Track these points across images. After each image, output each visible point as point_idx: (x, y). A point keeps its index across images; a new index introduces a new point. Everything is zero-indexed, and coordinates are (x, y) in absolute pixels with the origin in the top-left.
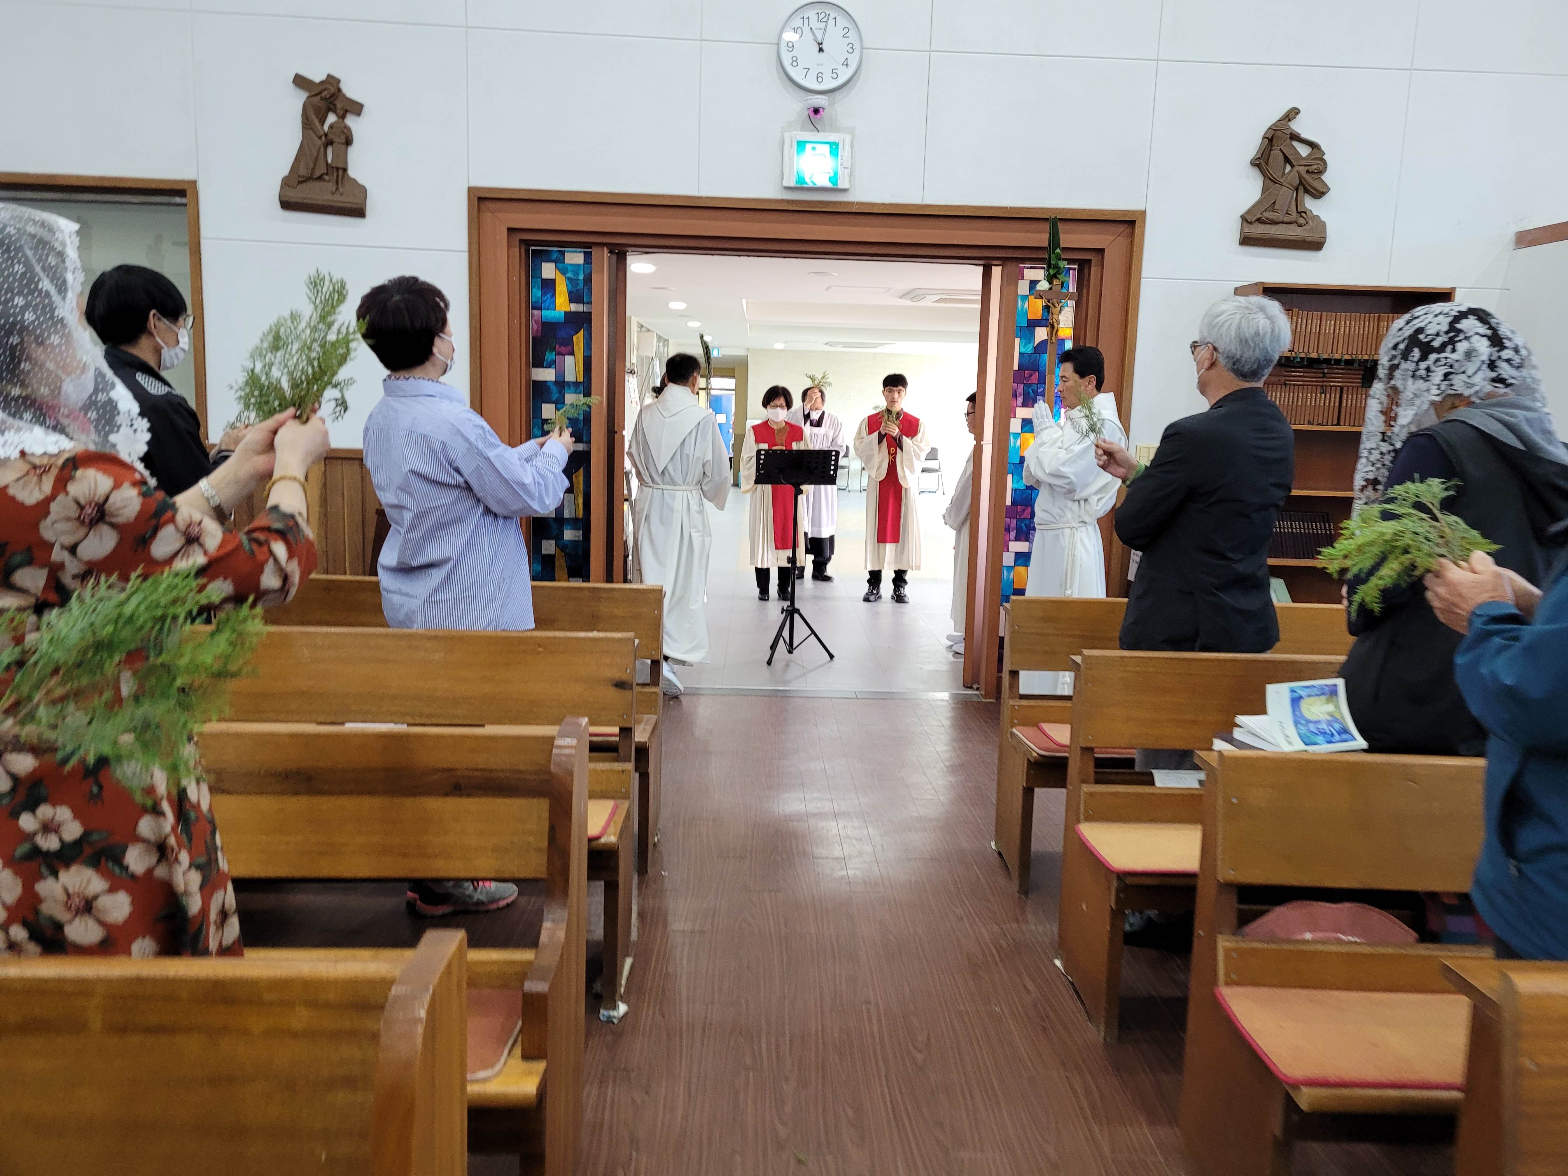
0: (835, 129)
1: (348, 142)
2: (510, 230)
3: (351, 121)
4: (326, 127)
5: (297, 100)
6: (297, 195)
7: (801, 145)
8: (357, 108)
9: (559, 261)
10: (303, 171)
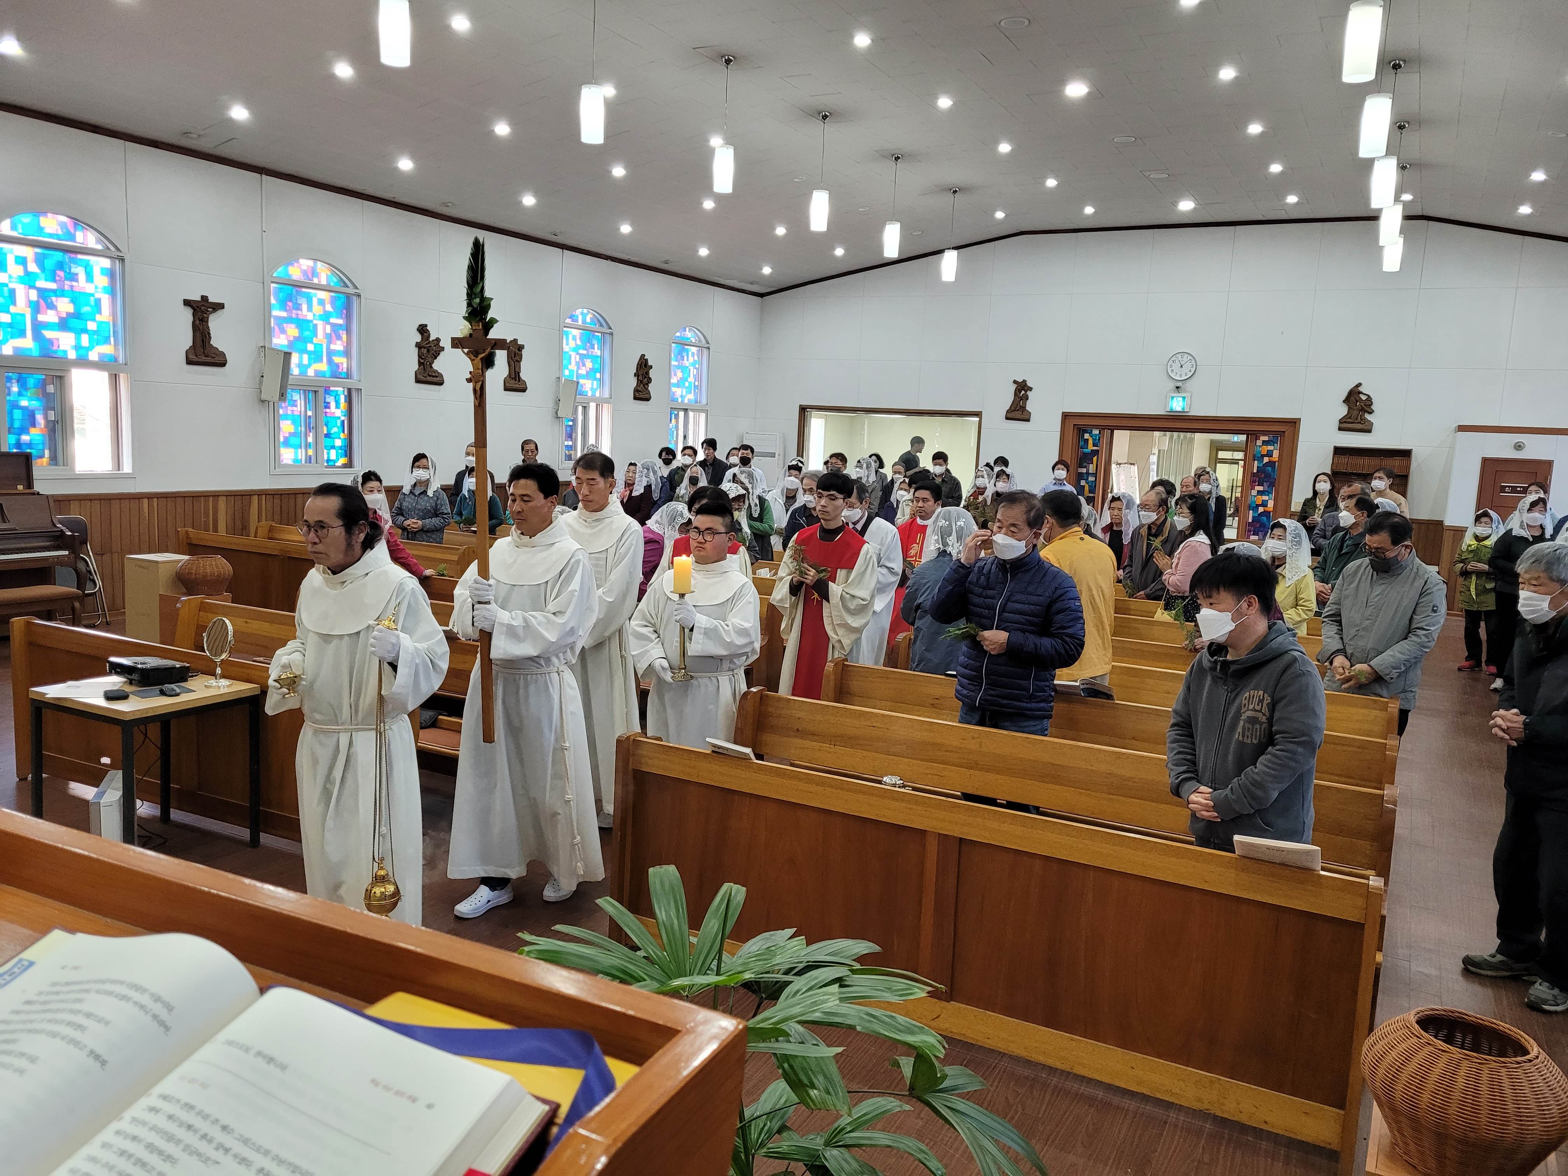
0: (1185, 392)
1: (1027, 399)
2: (1075, 425)
3: (1028, 393)
4: (1021, 395)
5: (1015, 386)
6: (1009, 415)
7: (1172, 398)
8: (1031, 389)
9: (1090, 433)
10: (1013, 408)
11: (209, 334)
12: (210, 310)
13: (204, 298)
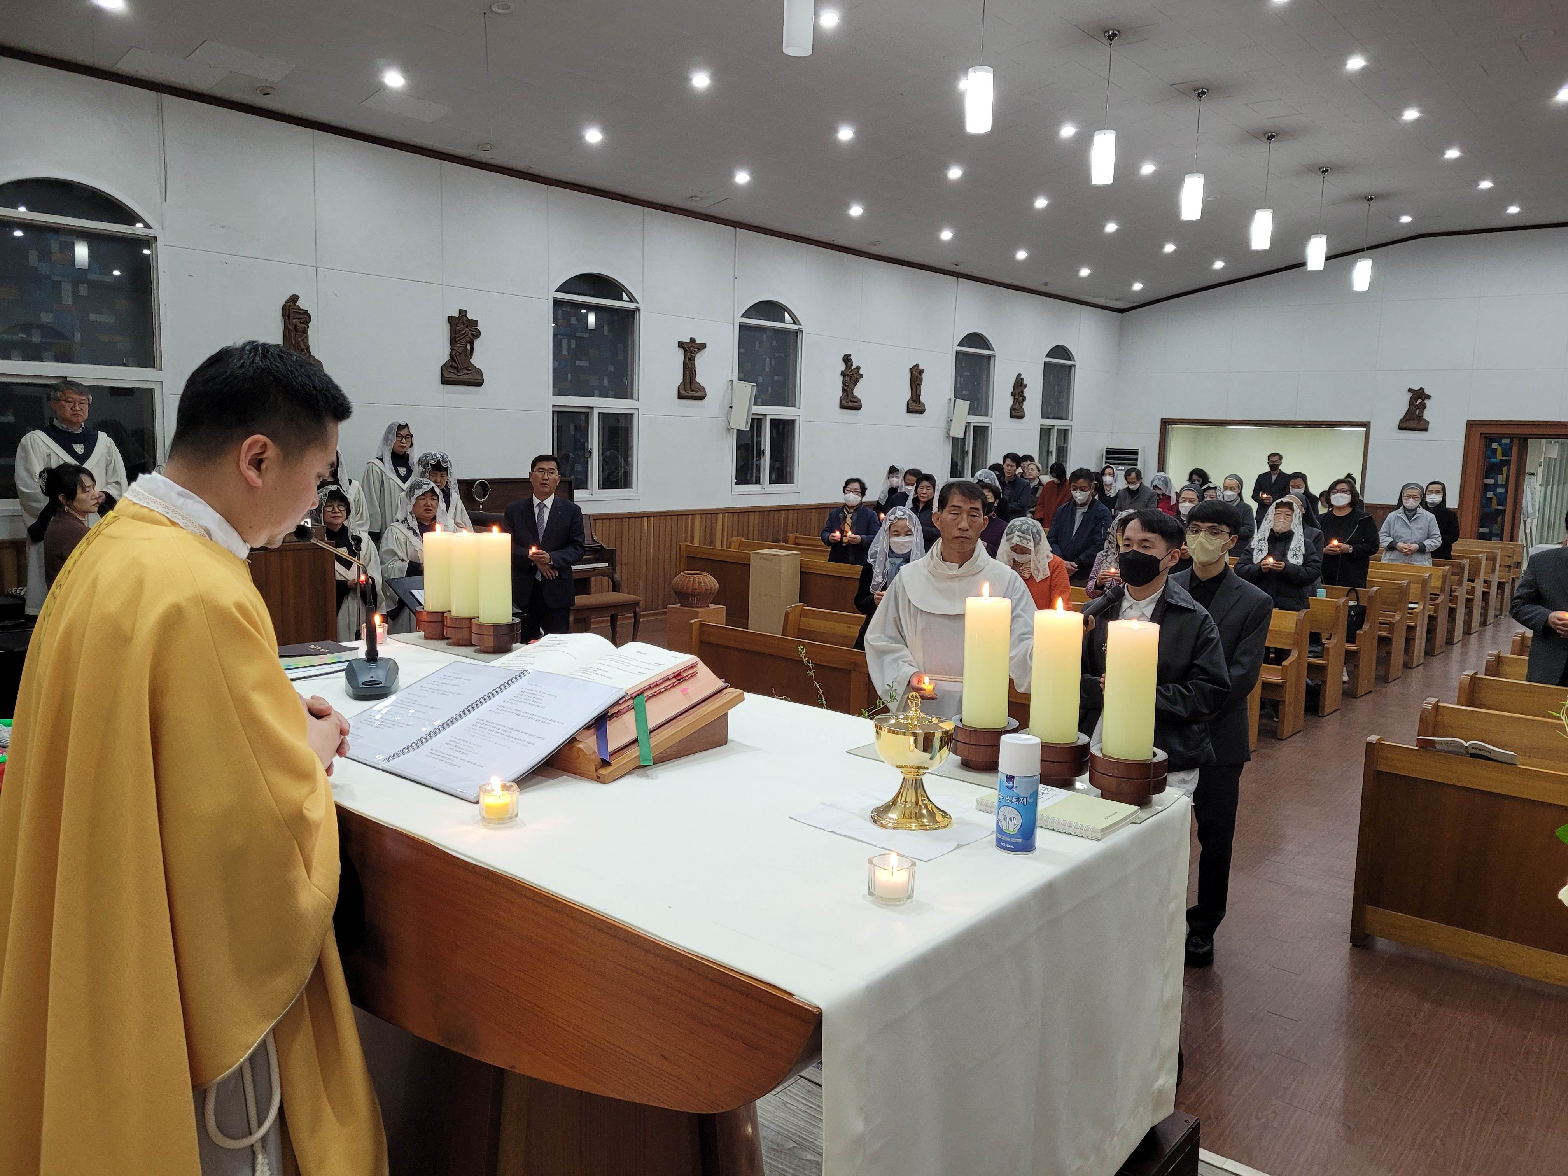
1: (1425, 408)
2: (1481, 434)
3: (1426, 401)
4: (1417, 403)
5: (1408, 396)
6: (1403, 425)
8: (1429, 397)
9: (1499, 443)
10: (1407, 418)
11: (695, 371)
12: (696, 350)
13: (693, 340)
